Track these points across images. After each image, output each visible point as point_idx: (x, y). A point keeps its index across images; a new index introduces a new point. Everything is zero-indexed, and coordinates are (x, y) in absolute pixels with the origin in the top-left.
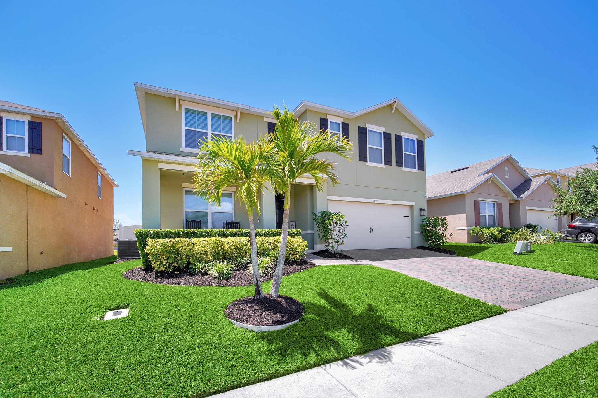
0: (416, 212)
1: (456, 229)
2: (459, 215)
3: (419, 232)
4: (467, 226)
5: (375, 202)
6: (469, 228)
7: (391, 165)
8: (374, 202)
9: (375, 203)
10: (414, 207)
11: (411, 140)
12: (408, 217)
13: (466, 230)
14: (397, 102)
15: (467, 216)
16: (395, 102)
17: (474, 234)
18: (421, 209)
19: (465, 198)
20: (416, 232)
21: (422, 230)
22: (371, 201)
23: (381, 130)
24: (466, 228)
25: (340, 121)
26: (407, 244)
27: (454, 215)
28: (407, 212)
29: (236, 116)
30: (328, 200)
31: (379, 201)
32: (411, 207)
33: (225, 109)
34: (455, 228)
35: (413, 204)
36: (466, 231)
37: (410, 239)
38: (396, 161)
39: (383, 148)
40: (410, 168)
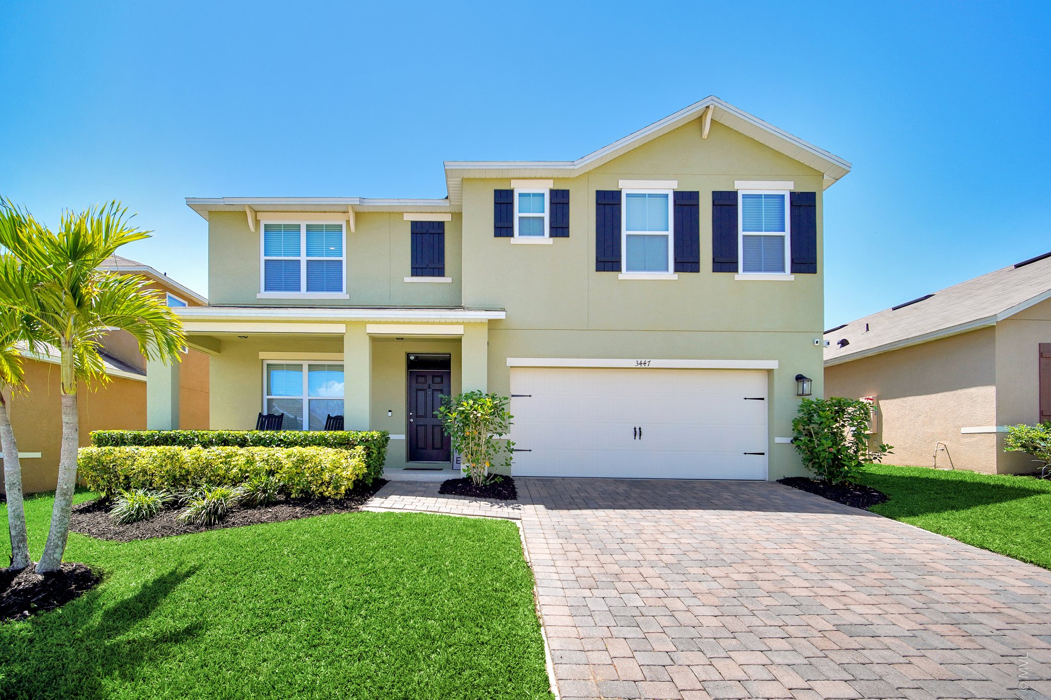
0: (785, 386)
1: (964, 430)
2: (973, 390)
3: (787, 440)
4: (999, 423)
5: (643, 366)
6: (1006, 429)
7: (697, 270)
8: (639, 366)
9: (642, 368)
10: (775, 373)
11: (767, 196)
12: (763, 399)
13: (994, 437)
14: (712, 107)
15: (998, 393)
16: (707, 107)
17: (1021, 449)
18: (800, 378)
19: (993, 339)
20: (778, 440)
21: (795, 435)
22: (632, 363)
23: (668, 187)
24: (994, 429)
25: (544, 188)
26: (757, 469)
27: (959, 392)
28: (758, 386)
29: (348, 222)
30: (511, 367)
31: (654, 363)
32: (770, 372)
33: (330, 212)
34: (959, 427)
35: (773, 364)
36: (994, 439)
37: (766, 456)
38: (714, 259)
39: (671, 233)
40: (766, 271)
